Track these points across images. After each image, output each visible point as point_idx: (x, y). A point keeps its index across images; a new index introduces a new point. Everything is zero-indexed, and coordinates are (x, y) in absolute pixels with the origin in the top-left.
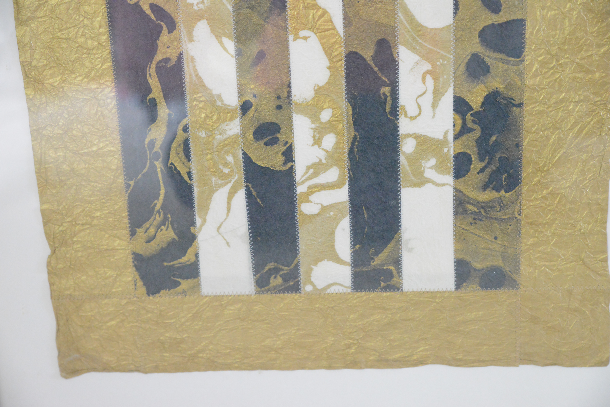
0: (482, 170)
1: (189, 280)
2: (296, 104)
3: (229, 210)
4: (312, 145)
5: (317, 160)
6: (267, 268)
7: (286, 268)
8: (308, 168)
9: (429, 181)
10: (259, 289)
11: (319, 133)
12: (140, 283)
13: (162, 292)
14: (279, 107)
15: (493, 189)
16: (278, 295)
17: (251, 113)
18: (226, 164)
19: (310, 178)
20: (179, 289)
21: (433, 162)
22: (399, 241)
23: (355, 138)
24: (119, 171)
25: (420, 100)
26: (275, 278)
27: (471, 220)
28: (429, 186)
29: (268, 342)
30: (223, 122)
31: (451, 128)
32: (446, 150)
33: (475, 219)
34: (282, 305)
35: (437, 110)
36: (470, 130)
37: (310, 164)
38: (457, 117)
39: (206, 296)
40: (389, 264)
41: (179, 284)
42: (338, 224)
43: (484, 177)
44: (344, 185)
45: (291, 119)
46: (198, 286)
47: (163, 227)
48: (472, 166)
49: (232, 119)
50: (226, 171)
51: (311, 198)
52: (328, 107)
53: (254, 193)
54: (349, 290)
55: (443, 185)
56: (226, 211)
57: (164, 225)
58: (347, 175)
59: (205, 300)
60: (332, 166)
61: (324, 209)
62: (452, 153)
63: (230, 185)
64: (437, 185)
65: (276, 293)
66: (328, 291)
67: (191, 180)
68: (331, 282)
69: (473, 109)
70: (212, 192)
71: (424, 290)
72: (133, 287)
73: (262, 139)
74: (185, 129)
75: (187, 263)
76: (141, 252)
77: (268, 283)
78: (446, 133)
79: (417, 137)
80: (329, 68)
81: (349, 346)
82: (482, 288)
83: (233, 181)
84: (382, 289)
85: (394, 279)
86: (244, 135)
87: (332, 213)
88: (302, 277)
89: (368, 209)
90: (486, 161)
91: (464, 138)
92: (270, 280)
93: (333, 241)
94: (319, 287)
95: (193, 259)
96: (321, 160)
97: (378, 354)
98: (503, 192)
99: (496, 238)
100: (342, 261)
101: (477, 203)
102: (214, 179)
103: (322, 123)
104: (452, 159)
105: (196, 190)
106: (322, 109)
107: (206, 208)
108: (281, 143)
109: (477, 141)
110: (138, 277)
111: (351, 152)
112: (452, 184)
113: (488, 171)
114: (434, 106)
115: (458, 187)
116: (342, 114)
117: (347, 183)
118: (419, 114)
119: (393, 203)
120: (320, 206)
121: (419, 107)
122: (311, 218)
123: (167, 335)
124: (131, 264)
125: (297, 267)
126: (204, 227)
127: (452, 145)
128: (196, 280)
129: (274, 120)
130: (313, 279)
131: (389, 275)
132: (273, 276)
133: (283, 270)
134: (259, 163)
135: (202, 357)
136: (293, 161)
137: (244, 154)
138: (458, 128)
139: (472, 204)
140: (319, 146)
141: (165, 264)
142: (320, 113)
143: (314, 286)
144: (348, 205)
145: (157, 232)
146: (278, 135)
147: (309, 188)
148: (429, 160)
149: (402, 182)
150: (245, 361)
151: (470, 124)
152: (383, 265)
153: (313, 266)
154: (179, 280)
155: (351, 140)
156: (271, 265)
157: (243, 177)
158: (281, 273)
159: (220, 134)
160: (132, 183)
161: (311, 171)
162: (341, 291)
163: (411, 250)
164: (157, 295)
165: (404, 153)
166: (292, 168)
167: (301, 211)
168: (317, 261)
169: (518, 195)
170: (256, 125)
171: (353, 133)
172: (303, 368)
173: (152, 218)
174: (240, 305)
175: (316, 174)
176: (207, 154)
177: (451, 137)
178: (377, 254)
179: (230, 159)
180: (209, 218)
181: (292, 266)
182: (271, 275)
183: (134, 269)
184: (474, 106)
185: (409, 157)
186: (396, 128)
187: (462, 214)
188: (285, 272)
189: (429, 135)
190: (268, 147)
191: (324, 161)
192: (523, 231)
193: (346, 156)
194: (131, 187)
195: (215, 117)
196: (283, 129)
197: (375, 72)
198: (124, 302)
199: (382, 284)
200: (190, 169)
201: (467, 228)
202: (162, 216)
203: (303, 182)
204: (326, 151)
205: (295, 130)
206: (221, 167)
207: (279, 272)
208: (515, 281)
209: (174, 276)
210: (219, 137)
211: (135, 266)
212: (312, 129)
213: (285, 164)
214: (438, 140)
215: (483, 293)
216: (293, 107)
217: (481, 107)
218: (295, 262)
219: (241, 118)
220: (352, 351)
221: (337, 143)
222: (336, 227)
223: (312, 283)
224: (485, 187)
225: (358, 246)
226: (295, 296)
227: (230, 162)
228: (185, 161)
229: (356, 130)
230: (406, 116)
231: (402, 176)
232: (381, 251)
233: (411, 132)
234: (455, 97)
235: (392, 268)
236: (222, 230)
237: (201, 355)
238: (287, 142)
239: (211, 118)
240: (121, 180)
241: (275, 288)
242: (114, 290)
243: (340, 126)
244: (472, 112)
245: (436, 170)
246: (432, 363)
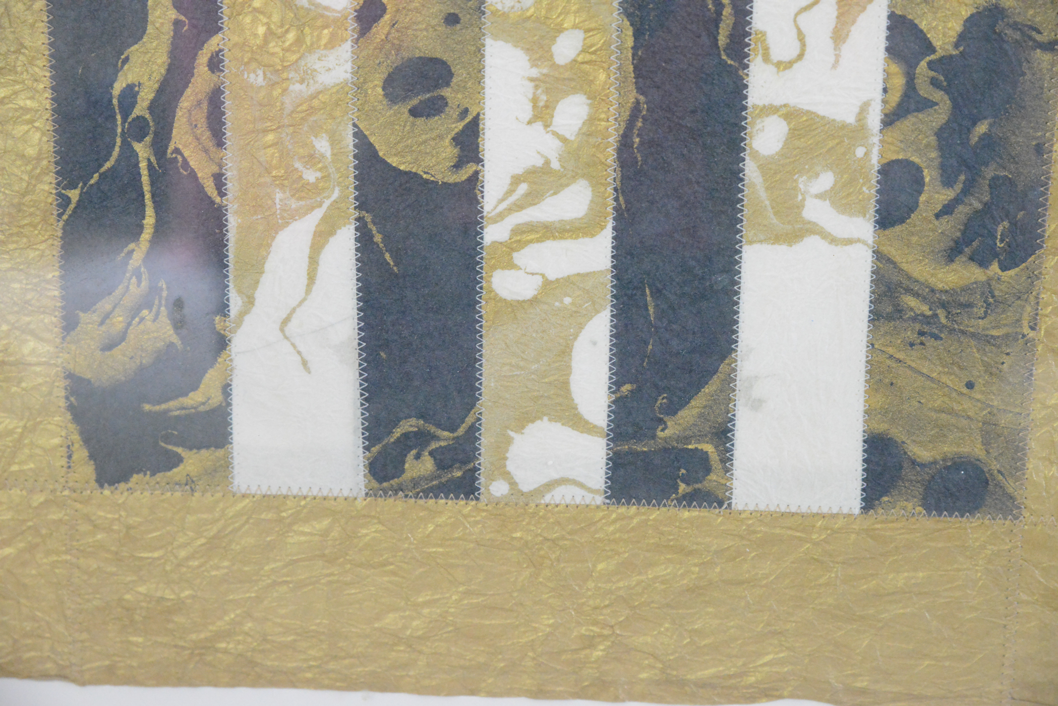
0: (947, 210)
1: (204, 452)
2: (494, 13)
3: (312, 278)
4: (530, 123)
5: (540, 162)
6: (398, 432)
7: (446, 434)
8: (516, 180)
9: (813, 229)
10: (375, 484)
11: (547, 91)
12: (81, 453)
13: (135, 478)
14: (452, 19)
15: (971, 259)
16: (421, 502)
17: (381, 29)
18: (312, 159)
19: (519, 207)
20: (178, 473)
21: (826, 181)
22: (729, 381)
23: (636, 110)
24: (45, 162)
25: (803, 20)
26: (418, 457)
27: (911, 335)
28: (812, 242)
29: (390, 620)
30: (311, 49)
31: (878, 95)
32: (860, 152)
33: (921, 333)
34: (431, 527)
35: (845, 48)
36: (926, 104)
37: (520, 171)
38: (895, 68)
39: (244, 496)
40: (700, 438)
41: (177, 460)
42: (581, 327)
43: (950, 226)
44: (602, 228)
45: (479, 52)
46: (224, 469)
47: (145, 312)
48: (923, 198)
49: (332, 44)
50: (311, 176)
51: (519, 257)
52: (575, 27)
53: (378, 238)
54: (599, 499)
55: (849, 242)
56: (304, 280)
57: (149, 306)
58: (611, 203)
59: (240, 506)
60: (574, 178)
61: (549, 286)
62: (875, 161)
63: (317, 215)
64: (834, 241)
65: (416, 496)
66: (547, 498)
67: (222, 194)
68: (555, 476)
69: (931, 49)
70: (273, 228)
71: (783, 509)
72: (64, 462)
73: (404, 99)
74: (215, 64)
75: (202, 409)
76: (88, 375)
77: (399, 470)
78: (864, 109)
79: (790, 114)
81: (590, 642)
82: (928, 508)
83: (327, 203)
84: (680, 501)
85: (713, 477)
86: (360, 87)
87: (567, 300)
88: (485, 459)
89: (657, 293)
90: (959, 187)
91: (907, 124)
92: (404, 463)
93: (567, 370)
94: (525, 488)
95: (217, 399)
96: (547, 162)
97: (660, 665)
98: (995, 268)
99: (970, 385)
100: (587, 422)
101: (928, 294)
102: (279, 196)
103: (554, 66)
104: (874, 177)
105: (233, 222)
106: (560, 30)
107: (255, 268)
108: (452, 112)
109: (939, 133)
110: (76, 437)
111: (624, 144)
112: (870, 241)
113: (962, 211)
114: (839, 36)
115: (885, 249)
116: (608, 44)
117: (610, 224)
118: (800, 56)
119: (721, 279)
120: (539, 280)
121: (801, 37)
122: (516, 307)
123: (142, 589)
124: (62, 403)
125: (473, 432)
126: (247, 318)
127: (876, 139)
128: (220, 453)
129: (439, 53)
130: (510, 466)
131: (702, 464)
132: (414, 452)
133: (435, 438)
134: (393, 161)
135: (226, 651)
136: (479, 161)
137: (359, 135)
138: (895, 98)
139: (916, 295)
140: (546, 126)
141: (147, 407)
142: (554, 39)
143: (513, 484)
144: (608, 280)
145: (129, 324)
146: (446, 92)
147: (517, 231)
148: (817, 175)
149: (747, 230)
150: (332, 666)
151: (925, 90)
152: (687, 439)
153: (512, 434)
154: (179, 450)
155: (626, 114)
156: (409, 425)
157: (352, 193)
158: (434, 445)
159: (302, 81)
160: (74, 195)
161: (523, 188)
162: (578, 500)
163: (757, 405)
164: (122, 486)
165: (755, 155)
166: (474, 180)
167: (491, 291)
168: (524, 420)
169: (1033, 277)
170: (393, 61)
171: (632, 96)
172: (473, 692)
173: (120, 289)
174: (326, 522)
175: (533, 198)
176: (266, 131)
177: (874, 119)
178: (672, 409)
179: (322, 145)
180: (261, 294)
181: (461, 431)
182: (411, 448)
183: (69, 416)
184: (937, 43)
185: (767, 166)
186: (738, 90)
187: (889, 318)
188: (443, 444)
189: (821, 111)
190: (420, 121)
191: (555, 165)
192: (1038, 371)
193: (611, 155)
194: (72, 206)
195: (291, 36)
196: (460, 74)
198: (39, 499)
199: (682, 488)
200: (221, 166)
201: (900, 356)
202: (144, 284)
203: (501, 217)
204: (564, 140)
205: (488, 82)
206: (298, 165)
207: (428, 443)
208: (1012, 498)
209: (167, 439)
210: (297, 87)
211: (71, 408)
212: (532, 80)
213: (458, 166)
214: (844, 126)
215: (930, 523)
216: (487, 20)
217: (956, 45)
218: (469, 420)
219: (356, 41)
220: (598, 653)
221: (592, 120)
222: (576, 336)
223: (507, 476)
224: (952, 253)
225: (626, 388)
226: (464, 506)
227: (323, 156)
228: (210, 144)
229: (640, 90)
230: (766, 58)
231: (747, 213)
232: (684, 402)
233: (778, 102)
234: (892, 16)
235: (709, 448)
236: (292, 327)
237: (223, 645)
238: (466, 111)
239: (281, 37)
240: (47, 186)
241: (415, 483)
242: (15, 468)
243: (602, 76)
244: (933, 57)
245: (833, 204)
246: (792, 696)
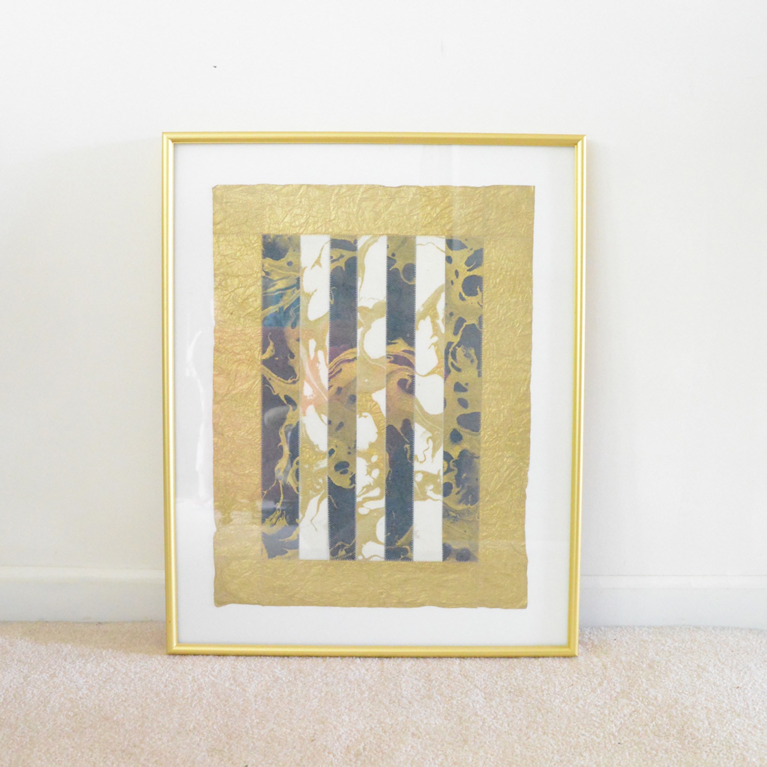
0: (458, 493)
1: (293, 550)
2: (359, 452)
3: (318, 510)
4: (366, 475)
5: (369, 484)
6: (337, 545)
7: (348, 545)
8: (364, 488)
9: (429, 497)
10: (332, 557)
11: (370, 468)
12: (265, 551)
13: (277, 556)
14: (349, 453)
15: (464, 503)
16: (343, 561)
17: (334, 455)
18: (318, 484)
19: (364, 494)
20: (287, 555)
21: (432, 487)
22: (412, 531)
23: (390, 471)
24: (259, 485)
25: (425, 453)
26: (341, 551)
27: (451, 520)
28: (429, 500)
29: (335, 590)
30: (318, 460)
31: (442, 468)
32: (439, 480)
33: (454, 520)
34: (344, 567)
35: (435, 458)
36: (452, 470)
37: (364, 486)
38: (445, 463)
39: (302, 560)
40: (406, 545)
41: (287, 552)
42: (378, 520)
43: (459, 496)
44: (383, 498)
45: (355, 460)
46: (297, 554)
47: (280, 518)
48: (453, 490)
49: (323, 458)
50: (318, 487)
51: (364, 505)
52: (376, 454)
53: (333, 501)
54: (383, 560)
55: (437, 500)
56: (316, 510)
57: (281, 517)
58: (385, 492)
59: (300, 563)
60: (376, 487)
61: (371, 511)
62: (442, 482)
63: (319, 496)
64: (434, 500)
65: (341, 560)
66: (371, 560)
67: (298, 492)
68: (373, 554)
69: (453, 459)
70: (309, 499)
71: (425, 561)
72: (261, 553)
73: (338, 470)
74: (297, 463)
75: (293, 540)
76: (266, 533)
77: (337, 553)
78: (439, 471)
79: (423, 472)
80: (377, 433)
81: (382, 593)
82: (457, 559)
83: (322, 493)
84: (401, 560)
85: (409, 554)
86: (329, 468)
87: (375, 514)
88: (357, 551)
89: (395, 512)
90: (460, 487)
91: (448, 474)
92: (338, 552)
93: (375, 530)
94: (366, 557)
95: (296, 538)
96: (370, 484)
97: (397, 599)
98: (469, 505)
99: (465, 532)
100: (379, 541)
101: (456, 511)
102: (311, 492)
103: (372, 463)
104: (442, 486)
105: (300, 498)
106: (372, 455)
107: (305, 508)
108: (349, 473)
109: (455, 476)
110: (264, 547)
111: (387, 480)
112: (442, 500)
113: (461, 493)
114: (433, 456)
115: (446, 502)
116: (383, 458)
117: (384, 497)
118: (425, 460)
119: (409, 509)
120: (369, 510)
121: (425, 456)
122: (364, 516)
123: (278, 582)
124: (261, 539)
125: (354, 544)
126: (303, 519)
127: (442, 478)
128: (296, 550)
129: (347, 461)
130: (363, 552)
131: (406, 551)
132: (341, 550)
133: (345, 546)
134: (336, 484)
135: (297, 597)
136: (355, 483)
137: (329, 478)
138: (446, 469)
139: (453, 512)
140: (370, 475)
141: (280, 540)
142: (371, 457)
143: (363, 557)
144: (384, 510)
145: (276, 521)
146: (348, 469)
147: (364, 499)
148: (429, 485)
149: (415, 497)
150: (322, 600)
151: (452, 467)
152: (403, 545)
153: (363, 545)
154: (287, 550)
155: (387, 473)
156: (339, 543)
157: (327, 491)
158: (345, 548)
159: (316, 467)
160: (265, 492)
161: (365, 489)
162: (378, 560)
163: (418, 537)
164: (274, 558)
165: (416, 481)
166: (354, 488)
167: (358, 512)
168: (365, 542)
169: (478, 507)
170: (336, 463)
171: (389, 469)
172: (355, 606)
173: (275, 513)
174: (321, 566)
175: (367, 491)
176: (308, 478)
177: (441, 473)
178: (399, 539)
179: (321, 481)
180: (307, 513)
181: (351, 545)
182: (340, 549)
183: (262, 542)
184: (454, 457)
185: (418, 484)
186: (412, 467)
187: (446, 517)
188: (347, 547)
189: (430, 472)
190: (342, 475)
191: (372, 484)
192: (480, 528)
193: (384, 482)
194: (264, 495)
195: (314, 457)
196: (351, 465)
197: (402, 436)
198: (255, 562)
199: (402, 557)
200: (298, 485)
201: (449, 525)
202: (280, 512)
203: (360, 496)
204: (374, 478)
205: (357, 466)
206: (315, 485)
207: (344, 547)
208: (476, 557)
209: (285, 547)
210: (316, 468)
211: (263, 540)
212: (367, 466)
213: (351, 484)
214: (435, 475)
215: (458, 563)
216: (357, 453)
217: (458, 457)
218: (353, 541)
219: (328, 458)
220: (383, 596)
221: (380, 474)
222: (377, 522)
223: (362, 555)
224: (460, 502)
225: (389, 534)
226: (352, 562)
227: (321, 483)
228: (296, 480)
229: (390, 467)
230: (418, 461)
231: (414, 494)
232: (402, 537)
233: (420, 470)
234: (444, 452)
235: (407, 547)
236: (313, 521)
237: (296, 596)
238: (352, 473)
239: (312, 457)
240: (260, 490)
241: (341, 557)
242: (249, 554)
243: (382, 465)
244: (453, 460)
245: (434, 492)
246: (429, 605)
